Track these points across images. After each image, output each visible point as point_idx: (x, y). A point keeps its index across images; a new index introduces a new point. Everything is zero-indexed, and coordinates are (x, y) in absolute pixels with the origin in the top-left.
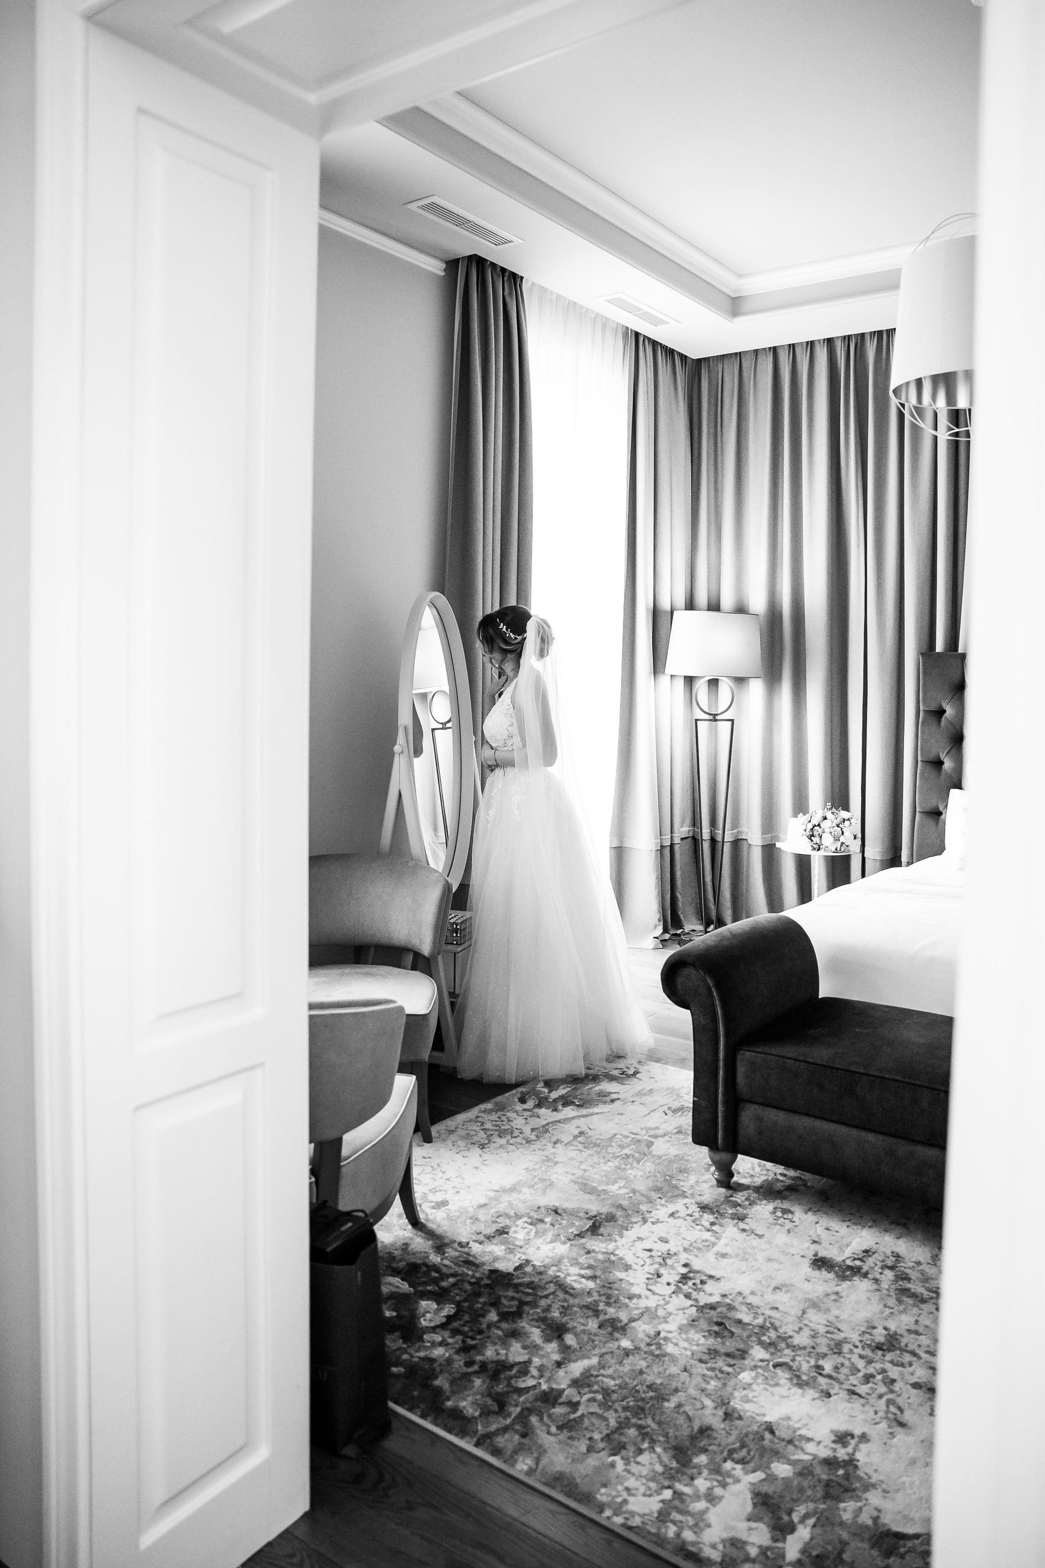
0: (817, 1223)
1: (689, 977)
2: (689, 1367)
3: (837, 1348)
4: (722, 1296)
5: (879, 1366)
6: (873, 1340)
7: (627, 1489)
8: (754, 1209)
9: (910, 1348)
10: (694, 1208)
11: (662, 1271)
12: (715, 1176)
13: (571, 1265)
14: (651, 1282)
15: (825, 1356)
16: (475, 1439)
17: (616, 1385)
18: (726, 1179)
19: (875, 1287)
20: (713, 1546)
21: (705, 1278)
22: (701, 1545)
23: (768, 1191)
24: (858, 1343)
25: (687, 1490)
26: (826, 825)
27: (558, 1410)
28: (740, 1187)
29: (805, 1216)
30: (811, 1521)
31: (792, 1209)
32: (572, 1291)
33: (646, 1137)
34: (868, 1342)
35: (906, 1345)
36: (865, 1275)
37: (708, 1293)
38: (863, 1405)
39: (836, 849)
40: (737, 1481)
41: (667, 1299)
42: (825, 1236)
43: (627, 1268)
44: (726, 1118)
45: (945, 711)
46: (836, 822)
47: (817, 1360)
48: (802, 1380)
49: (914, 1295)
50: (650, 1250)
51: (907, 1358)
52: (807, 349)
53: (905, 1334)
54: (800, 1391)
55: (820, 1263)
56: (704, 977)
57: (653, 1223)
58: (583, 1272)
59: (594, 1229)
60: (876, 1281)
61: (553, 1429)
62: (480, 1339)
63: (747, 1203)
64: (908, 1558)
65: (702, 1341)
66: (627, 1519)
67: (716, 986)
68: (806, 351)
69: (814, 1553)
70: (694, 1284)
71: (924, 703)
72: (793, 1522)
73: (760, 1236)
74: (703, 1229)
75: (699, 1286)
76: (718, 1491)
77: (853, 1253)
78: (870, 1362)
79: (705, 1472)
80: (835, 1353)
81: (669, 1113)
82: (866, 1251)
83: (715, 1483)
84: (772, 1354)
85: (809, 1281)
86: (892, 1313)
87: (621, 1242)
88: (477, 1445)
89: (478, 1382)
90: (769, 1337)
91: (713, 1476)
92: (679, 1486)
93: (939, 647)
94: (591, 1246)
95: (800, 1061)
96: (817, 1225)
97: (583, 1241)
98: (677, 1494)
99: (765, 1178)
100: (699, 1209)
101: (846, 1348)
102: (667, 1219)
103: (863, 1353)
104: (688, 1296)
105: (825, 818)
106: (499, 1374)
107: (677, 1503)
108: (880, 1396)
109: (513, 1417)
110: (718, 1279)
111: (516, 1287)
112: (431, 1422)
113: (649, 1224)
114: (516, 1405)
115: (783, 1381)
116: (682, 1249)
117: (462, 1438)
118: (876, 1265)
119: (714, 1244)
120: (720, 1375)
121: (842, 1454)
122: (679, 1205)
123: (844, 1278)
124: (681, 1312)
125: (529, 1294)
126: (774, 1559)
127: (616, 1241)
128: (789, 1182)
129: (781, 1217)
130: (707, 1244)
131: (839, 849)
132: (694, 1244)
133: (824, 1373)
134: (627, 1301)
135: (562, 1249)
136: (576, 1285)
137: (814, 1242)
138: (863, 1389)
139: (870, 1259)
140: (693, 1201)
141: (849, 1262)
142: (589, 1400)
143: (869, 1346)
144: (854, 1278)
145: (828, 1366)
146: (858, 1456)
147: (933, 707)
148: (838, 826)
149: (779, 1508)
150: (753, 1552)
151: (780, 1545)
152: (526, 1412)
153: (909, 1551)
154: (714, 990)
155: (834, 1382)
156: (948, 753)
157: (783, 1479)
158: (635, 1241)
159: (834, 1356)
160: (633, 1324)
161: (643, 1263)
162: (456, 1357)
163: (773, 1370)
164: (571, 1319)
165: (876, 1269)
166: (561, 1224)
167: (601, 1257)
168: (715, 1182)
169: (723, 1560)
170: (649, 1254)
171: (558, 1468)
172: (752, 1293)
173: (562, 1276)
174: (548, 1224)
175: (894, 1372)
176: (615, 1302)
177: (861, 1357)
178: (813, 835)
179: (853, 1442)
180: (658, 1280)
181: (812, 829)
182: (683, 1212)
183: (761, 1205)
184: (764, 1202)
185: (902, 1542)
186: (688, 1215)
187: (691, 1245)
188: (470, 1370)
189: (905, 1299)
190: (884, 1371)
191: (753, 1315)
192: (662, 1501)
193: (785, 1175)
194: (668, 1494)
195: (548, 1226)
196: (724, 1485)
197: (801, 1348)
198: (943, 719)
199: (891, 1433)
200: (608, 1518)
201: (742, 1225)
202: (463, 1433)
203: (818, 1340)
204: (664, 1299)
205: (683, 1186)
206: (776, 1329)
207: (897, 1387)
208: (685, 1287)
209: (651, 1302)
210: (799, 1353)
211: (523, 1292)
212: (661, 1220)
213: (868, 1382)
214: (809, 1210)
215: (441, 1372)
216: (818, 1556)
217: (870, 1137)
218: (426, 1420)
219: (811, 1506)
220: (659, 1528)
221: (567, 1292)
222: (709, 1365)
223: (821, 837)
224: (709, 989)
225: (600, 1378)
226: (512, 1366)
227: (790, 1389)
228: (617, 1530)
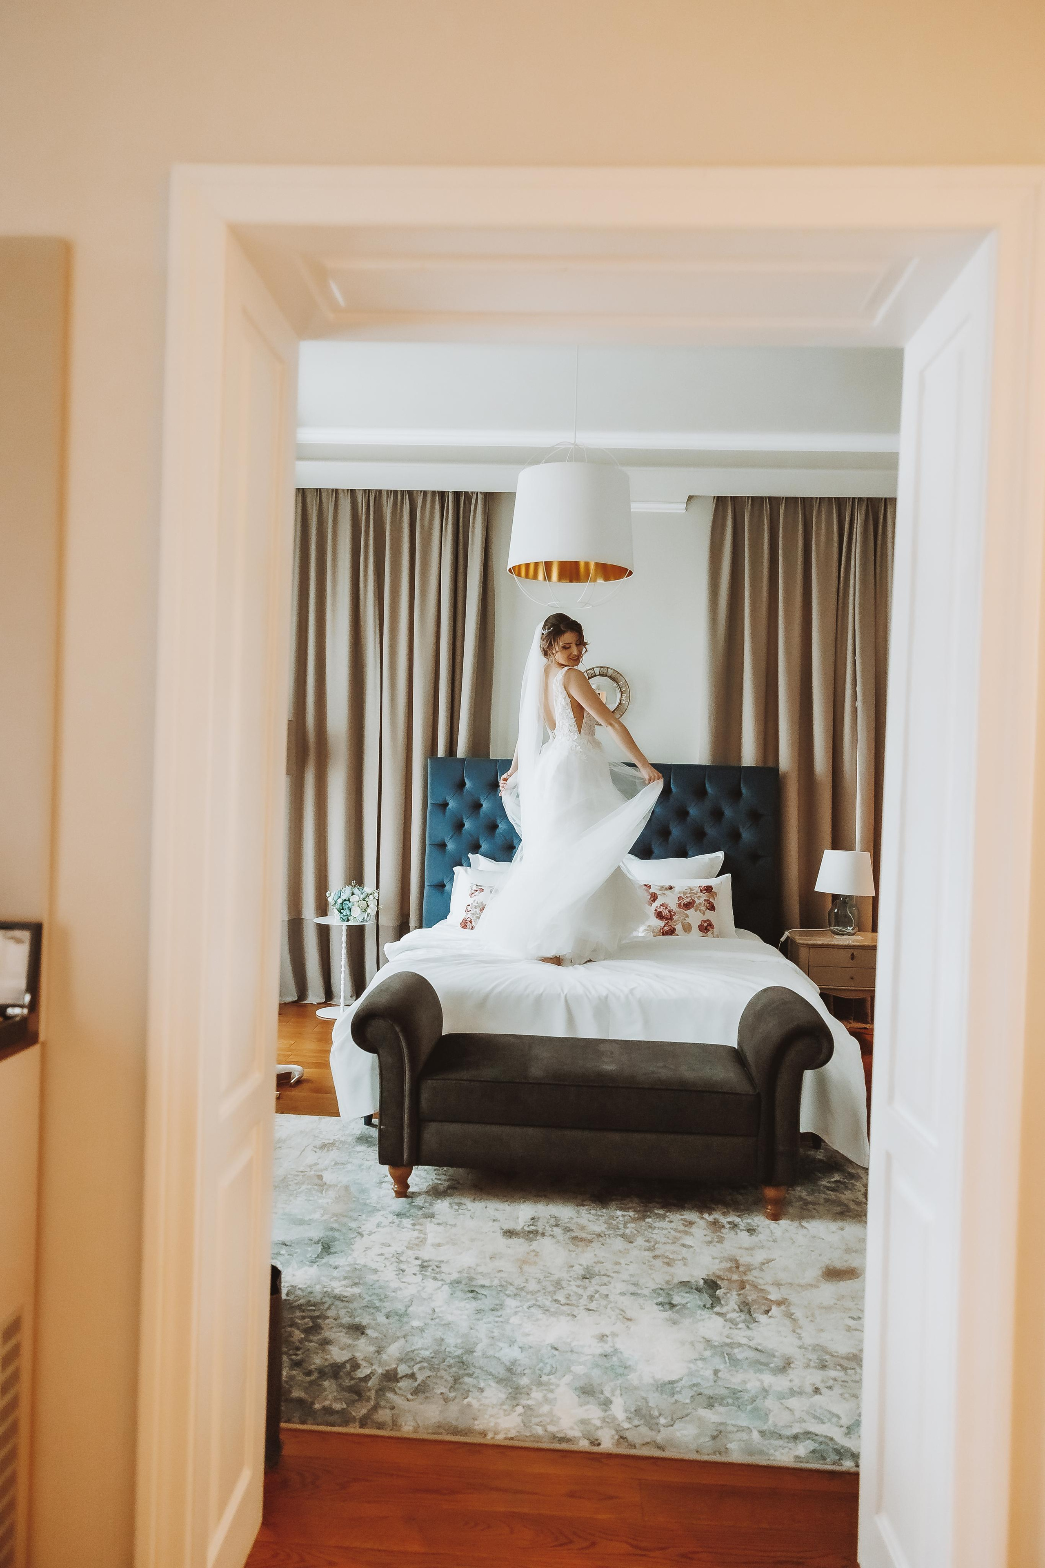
0: (486, 1207)
1: (378, 1027)
2: (472, 1326)
3: (558, 1285)
4: (459, 1272)
5: (592, 1289)
6: (578, 1274)
7: (491, 1416)
8: (435, 1208)
9: (603, 1273)
10: (391, 1217)
11: (403, 1266)
12: (395, 1189)
13: (331, 1281)
14: (400, 1276)
15: (555, 1292)
16: (357, 1423)
17: (431, 1353)
18: (403, 1191)
19: (554, 1240)
20: (572, 1429)
21: (437, 1264)
22: (564, 1431)
23: (436, 1193)
24: (570, 1279)
25: (530, 1402)
26: (354, 899)
27: (403, 1384)
28: (413, 1195)
29: (475, 1204)
30: (618, 1392)
31: (463, 1202)
32: (346, 1299)
33: (312, 1173)
34: (576, 1276)
35: (599, 1272)
36: (543, 1234)
37: (447, 1273)
38: (600, 1315)
39: (363, 919)
40: (558, 1386)
41: (422, 1285)
42: (498, 1215)
43: (375, 1271)
44: (411, 1137)
45: (447, 804)
46: (362, 897)
47: (552, 1297)
48: (551, 1312)
49: (582, 1240)
50: (381, 1255)
51: (605, 1279)
52: (332, 494)
53: (594, 1265)
54: (555, 1319)
55: (509, 1233)
56: (392, 1025)
57: (369, 1235)
58: (344, 1283)
59: (327, 1248)
60: (552, 1236)
61: (410, 1397)
62: (302, 1354)
63: (427, 1204)
64: (683, 1392)
65: (468, 1306)
66: (505, 1434)
67: (402, 1031)
68: (332, 497)
69: (633, 1410)
70: (432, 1269)
71: (432, 798)
72: (607, 1397)
73: (455, 1225)
74: (410, 1230)
75: (438, 1270)
76: (550, 1396)
77: (525, 1222)
78: (585, 1288)
79: (534, 1388)
80: (560, 1289)
81: (317, 1150)
82: (533, 1219)
83: (545, 1392)
84: (521, 1301)
85: (509, 1248)
86: (576, 1254)
87: (355, 1254)
88: (362, 1426)
89: (326, 1384)
90: (511, 1291)
91: (541, 1388)
92: (524, 1402)
93: (441, 752)
94: (334, 1262)
95: (474, 1081)
96: (487, 1209)
97: (324, 1261)
98: (527, 1408)
99: (427, 1184)
100: (395, 1216)
101: (564, 1284)
102: (376, 1230)
103: (576, 1284)
104: (435, 1279)
105: (353, 894)
106: (338, 1373)
107: (529, 1412)
108: (606, 1307)
109: (373, 1399)
110: (447, 1262)
111: (299, 1307)
112: (312, 1424)
113: (366, 1236)
114: (369, 1390)
115: (540, 1316)
116: (405, 1248)
117: (346, 1426)
118: (545, 1226)
119: (425, 1239)
120: (496, 1324)
121: (607, 1348)
122: (378, 1217)
123: (531, 1240)
124: (439, 1291)
125: (314, 1310)
126: (612, 1422)
127: (350, 1255)
128: (446, 1184)
129: (459, 1209)
130: (420, 1240)
131: (365, 919)
132: (411, 1242)
133: (561, 1303)
134: (393, 1294)
135: (313, 1271)
136: (346, 1294)
137: (494, 1221)
138: (593, 1306)
139: (539, 1223)
140: (387, 1212)
141: (526, 1228)
142: (420, 1369)
143: (578, 1278)
144: (538, 1238)
145: (561, 1297)
146: (618, 1346)
147: (440, 801)
148: (364, 900)
149: (594, 1391)
150: (598, 1423)
151: (609, 1413)
152: (381, 1391)
153: (682, 1389)
154: (400, 1034)
155: (572, 1307)
156: (452, 837)
157: (584, 1374)
158: (365, 1251)
159: (560, 1291)
160: (410, 1309)
161: (384, 1265)
162: (294, 1372)
163: (529, 1311)
164: (362, 1318)
165: (547, 1228)
166: (296, 1253)
167: (348, 1269)
168: (394, 1194)
169: (583, 1435)
170: (383, 1257)
171: (434, 1420)
172: (477, 1265)
173: (329, 1290)
174: (286, 1255)
175: (604, 1290)
176: (385, 1297)
177: (578, 1286)
178: (343, 909)
179: (609, 1339)
180: (404, 1273)
181: (342, 903)
182: (386, 1222)
183: (438, 1203)
184: (439, 1201)
185: (675, 1385)
186: (390, 1223)
187: (409, 1243)
188: (313, 1378)
189: (579, 1243)
190: (597, 1292)
191: (489, 1279)
192: (519, 1415)
193: (440, 1179)
194: (520, 1409)
195: (287, 1257)
196: (552, 1391)
197: (536, 1292)
198: (447, 811)
199: (627, 1327)
200: (492, 1438)
201: (436, 1221)
202: (346, 1423)
203: (544, 1284)
204: (420, 1286)
205: (370, 1203)
206: (511, 1284)
207: (611, 1297)
208: (428, 1274)
209: (411, 1290)
210: (538, 1295)
211: (309, 1310)
212: (374, 1231)
213: (593, 1301)
214: (474, 1199)
215: (291, 1386)
216: (636, 1411)
217: (531, 1131)
218: (307, 1424)
219: (612, 1384)
220: (531, 1432)
221: (343, 1301)
222: (484, 1320)
223: (350, 910)
224: (397, 1034)
225: (416, 1352)
226: (344, 1364)
227: (547, 1320)
228: (503, 1443)
